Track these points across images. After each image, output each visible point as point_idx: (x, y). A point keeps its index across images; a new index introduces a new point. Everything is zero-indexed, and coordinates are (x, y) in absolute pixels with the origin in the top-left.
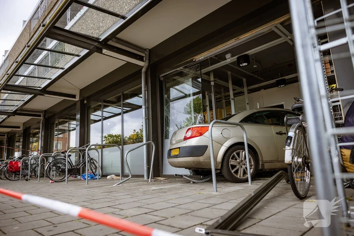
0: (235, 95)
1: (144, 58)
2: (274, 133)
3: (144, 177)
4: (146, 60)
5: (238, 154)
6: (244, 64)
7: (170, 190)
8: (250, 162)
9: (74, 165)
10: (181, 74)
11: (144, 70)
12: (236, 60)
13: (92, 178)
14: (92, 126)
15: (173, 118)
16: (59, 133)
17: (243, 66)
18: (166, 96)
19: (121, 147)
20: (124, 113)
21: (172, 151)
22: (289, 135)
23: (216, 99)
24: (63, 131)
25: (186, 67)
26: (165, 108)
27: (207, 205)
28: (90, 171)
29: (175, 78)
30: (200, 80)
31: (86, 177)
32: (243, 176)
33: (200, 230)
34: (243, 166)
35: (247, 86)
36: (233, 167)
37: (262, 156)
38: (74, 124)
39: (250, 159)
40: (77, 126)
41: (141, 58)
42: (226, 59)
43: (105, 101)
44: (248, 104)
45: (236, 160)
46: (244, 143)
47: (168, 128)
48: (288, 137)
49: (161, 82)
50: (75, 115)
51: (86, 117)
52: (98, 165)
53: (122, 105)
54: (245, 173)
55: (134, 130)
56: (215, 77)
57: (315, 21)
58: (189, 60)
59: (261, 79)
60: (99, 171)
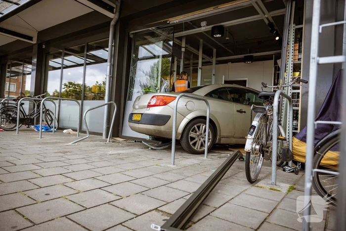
0: (204, 64)
1: (115, 10)
2: (235, 110)
3: (102, 135)
4: (116, 12)
5: (199, 127)
6: (218, 36)
7: (128, 156)
8: (209, 136)
9: (27, 114)
10: (153, 34)
11: (112, 23)
12: (211, 29)
13: (47, 130)
14: (51, 73)
15: (138, 79)
16: (12, 75)
17: (216, 37)
18: (134, 56)
19: (80, 102)
20: (87, 64)
21: (134, 115)
22: (253, 124)
23: (184, 65)
24: (17, 74)
25: (158, 28)
26: (131, 68)
27: (163, 182)
28: (45, 122)
29: (146, 37)
30: (171, 43)
31: (40, 129)
32: (200, 148)
33: (156, 227)
34: (201, 139)
35: (216, 57)
36: (192, 139)
37: (220, 131)
38: (29, 68)
39: (209, 133)
40: (33, 70)
41: (111, 9)
42: (200, 27)
43: (66, 50)
44: (214, 75)
45: (196, 132)
46: (206, 117)
47: (132, 89)
48: (252, 126)
49: (130, 40)
50: (31, 59)
51: (44, 62)
52: (55, 116)
53: (85, 56)
54: (202, 145)
55: (97, 82)
56: (186, 43)
57: (321, 27)
58: (162, 21)
59: (231, 52)
60: (55, 124)
